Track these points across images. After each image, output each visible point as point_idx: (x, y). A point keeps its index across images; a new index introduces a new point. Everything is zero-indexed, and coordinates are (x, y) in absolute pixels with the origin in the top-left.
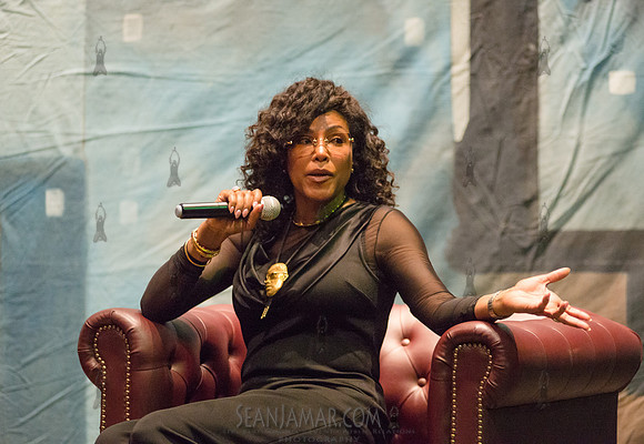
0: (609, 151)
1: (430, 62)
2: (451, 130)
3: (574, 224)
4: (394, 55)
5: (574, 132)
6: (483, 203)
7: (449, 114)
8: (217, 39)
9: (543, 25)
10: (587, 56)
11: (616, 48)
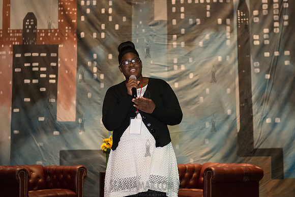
0: (266, 133)
1: (232, 118)
2: (237, 130)
3: (261, 147)
4: (226, 117)
5: (260, 130)
6: (243, 144)
7: (236, 127)
8: (193, 115)
9: (253, 110)
10: (262, 116)
11: (267, 114)
